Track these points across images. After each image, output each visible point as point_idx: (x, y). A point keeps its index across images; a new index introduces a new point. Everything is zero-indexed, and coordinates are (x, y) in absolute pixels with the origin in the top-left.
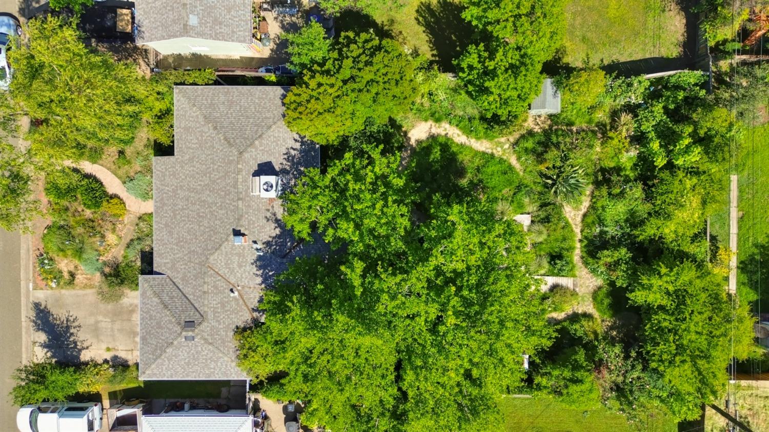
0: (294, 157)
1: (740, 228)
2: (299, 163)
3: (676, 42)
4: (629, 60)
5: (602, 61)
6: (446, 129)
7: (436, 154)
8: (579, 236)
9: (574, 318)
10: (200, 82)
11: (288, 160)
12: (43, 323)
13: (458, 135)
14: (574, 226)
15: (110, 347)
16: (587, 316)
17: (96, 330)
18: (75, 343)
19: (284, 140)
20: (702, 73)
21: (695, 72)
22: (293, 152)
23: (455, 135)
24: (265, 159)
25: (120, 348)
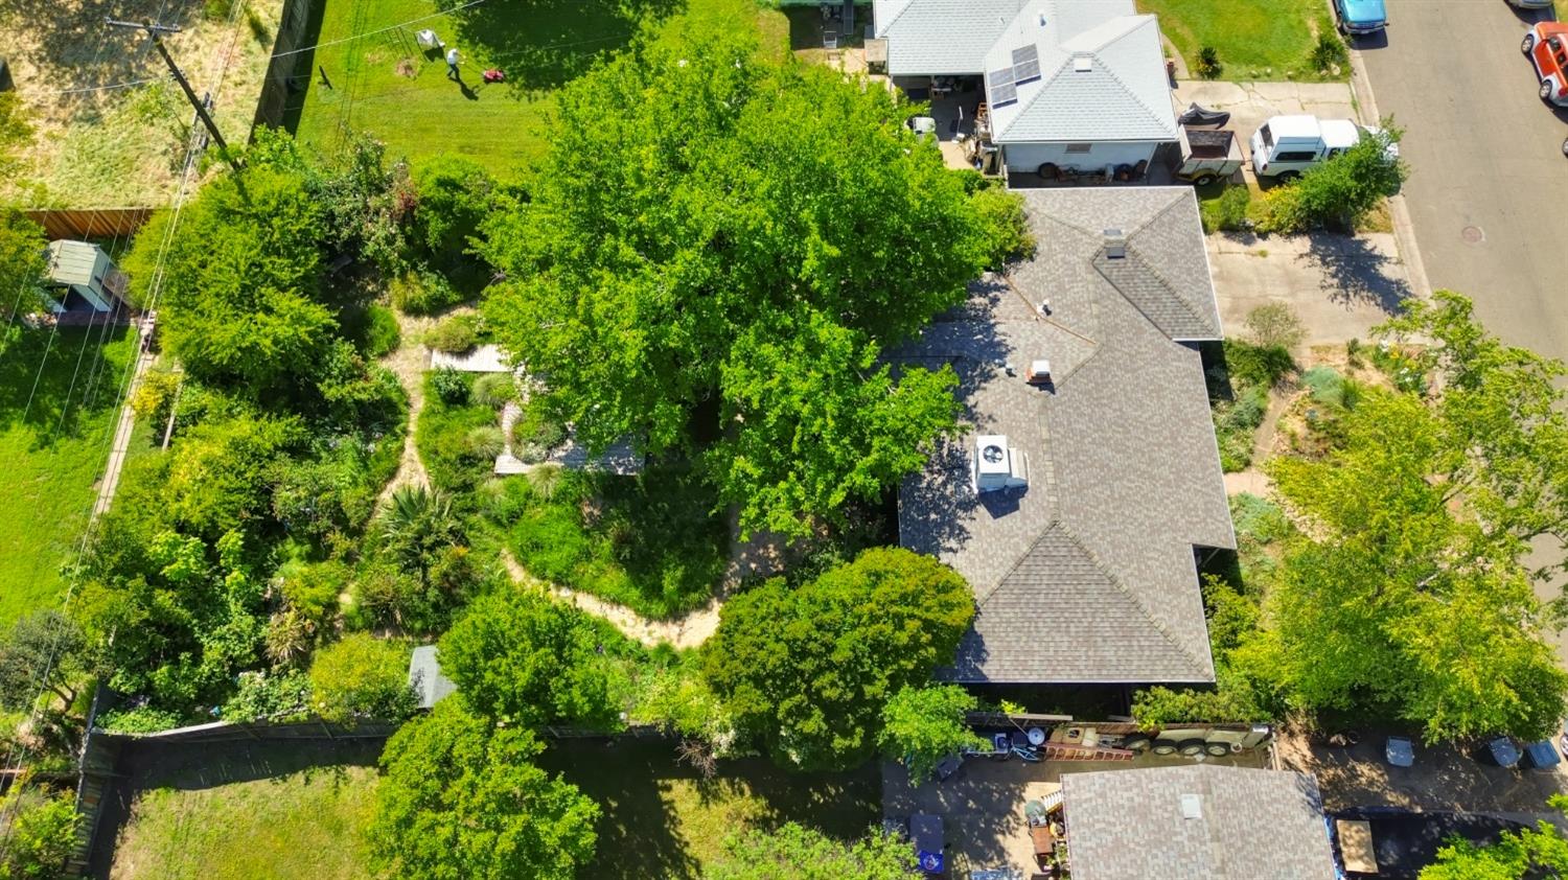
0: (951, 535)
1: (105, 462)
2: (939, 525)
3: (141, 824)
4: (250, 784)
5: (308, 781)
6: (650, 633)
7: (669, 583)
8: (409, 442)
9: (437, 307)
10: (1162, 691)
11: (962, 529)
12: (1392, 293)
13: (624, 623)
14: (416, 457)
15: (1260, 258)
16: (413, 311)
17: (1293, 283)
18: (1324, 263)
19: (972, 562)
20: (107, 731)
21: (119, 733)
22: (953, 543)
23: (630, 622)
24: (1006, 521)
25: (1242, 257)
